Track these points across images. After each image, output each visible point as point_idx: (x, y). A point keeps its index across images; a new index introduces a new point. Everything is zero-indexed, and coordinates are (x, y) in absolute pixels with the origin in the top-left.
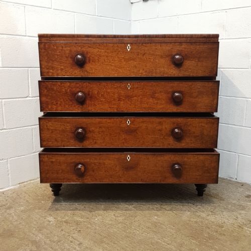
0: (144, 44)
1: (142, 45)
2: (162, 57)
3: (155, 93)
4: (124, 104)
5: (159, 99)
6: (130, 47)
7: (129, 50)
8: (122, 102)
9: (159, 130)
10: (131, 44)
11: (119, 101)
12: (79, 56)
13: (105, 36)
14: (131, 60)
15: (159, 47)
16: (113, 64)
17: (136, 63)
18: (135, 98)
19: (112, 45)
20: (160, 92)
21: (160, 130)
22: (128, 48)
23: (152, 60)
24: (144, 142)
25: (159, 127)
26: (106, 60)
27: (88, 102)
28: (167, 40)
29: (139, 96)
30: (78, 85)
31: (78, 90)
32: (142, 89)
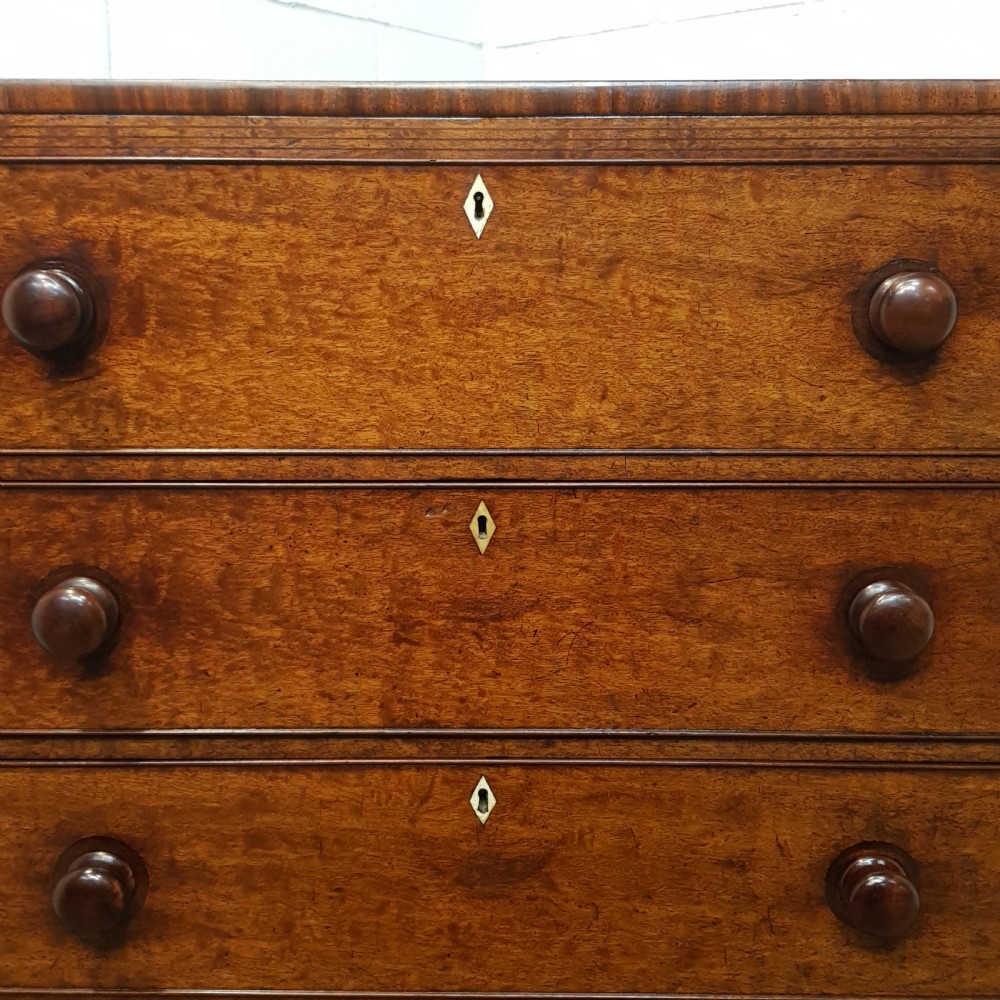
0: (611, 178)
1: (594, 184)
2: (764, 287)
3: (703, 582)
4: (438, 666)
5: (728, 629)
6: (488, 205)
7: (478, 226)
8: (425, 655)
9: (730, 864)
10: (500, 172)
11: (397, 640)
12: (45, 282)
13: (261, 102)
14: (501, 311)
15: (740, 199)
16: (341, 347)
17: (539, 336)
18: (535, 620)
19: (328, 182)
20: (743, 571)
21: (737, 864)
22: (470, 206)
23: (680, 314)
24: (604, 952)
25: (728, 842)
26: (284, 316)
27: (141, 651)
28: (829, 132)
29: (566, 604)
30: (58, 519)
31: (57, 556)
32: (594, 550)
